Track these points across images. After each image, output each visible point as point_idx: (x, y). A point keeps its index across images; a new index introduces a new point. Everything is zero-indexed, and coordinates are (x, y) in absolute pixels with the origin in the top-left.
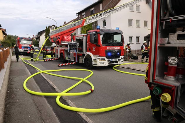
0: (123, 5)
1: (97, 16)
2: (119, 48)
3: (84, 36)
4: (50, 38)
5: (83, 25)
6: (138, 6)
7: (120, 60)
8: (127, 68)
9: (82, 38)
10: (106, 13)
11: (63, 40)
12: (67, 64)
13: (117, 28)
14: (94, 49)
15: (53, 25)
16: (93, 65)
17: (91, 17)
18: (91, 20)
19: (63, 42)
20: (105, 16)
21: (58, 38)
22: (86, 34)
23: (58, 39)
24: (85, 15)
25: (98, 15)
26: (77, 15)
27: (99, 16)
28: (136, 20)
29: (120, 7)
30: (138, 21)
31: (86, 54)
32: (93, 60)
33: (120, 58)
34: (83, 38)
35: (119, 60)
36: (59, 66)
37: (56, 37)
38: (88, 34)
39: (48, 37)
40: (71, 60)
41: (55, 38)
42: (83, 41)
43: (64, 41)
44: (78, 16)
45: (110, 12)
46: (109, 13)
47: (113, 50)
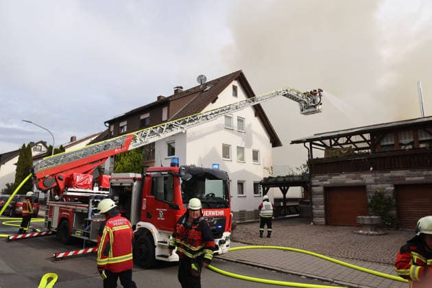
0: (220, 110)
1: (163, 129)
2: (221, 213)
3: (135, 179)
4: (35, 177)
5: (128, 147)
6: (241, 120)
7: (224, 242)
8: (237, 262)
9: (130, 185)
10: (183, 124)
11: (70, 182)
12: (81, 252)
13: (214, 164)
14: (161, 215)
15: (41, 142)
16: (157, 258)
17: (148, 130)
18: (147, 137)
19: (69, 190)
20: (180, 130)
21: (59, 178)
22: (139, 176)
23: (56, 181)
24: (125, 127)
25: (165, 128)
26: (107, 124)
27: (167, 128)
28: (238, 147)
29: (213, 112)
30: (241, 150)
31: (137, 227)
32: (156, 244)
33: (223, 238)
34: (132, 184)
35: (222, 243)
36: (56, 259)
37: (52, 175)
38: (147, 175)
39: (31, 174)
40: (90, 240)
41: (51, 177)
42: (130, 193)
43: (71, 187)
44: (110, 127)
45: (191, 121)
46: (190, 124)
47: (209, 219)
